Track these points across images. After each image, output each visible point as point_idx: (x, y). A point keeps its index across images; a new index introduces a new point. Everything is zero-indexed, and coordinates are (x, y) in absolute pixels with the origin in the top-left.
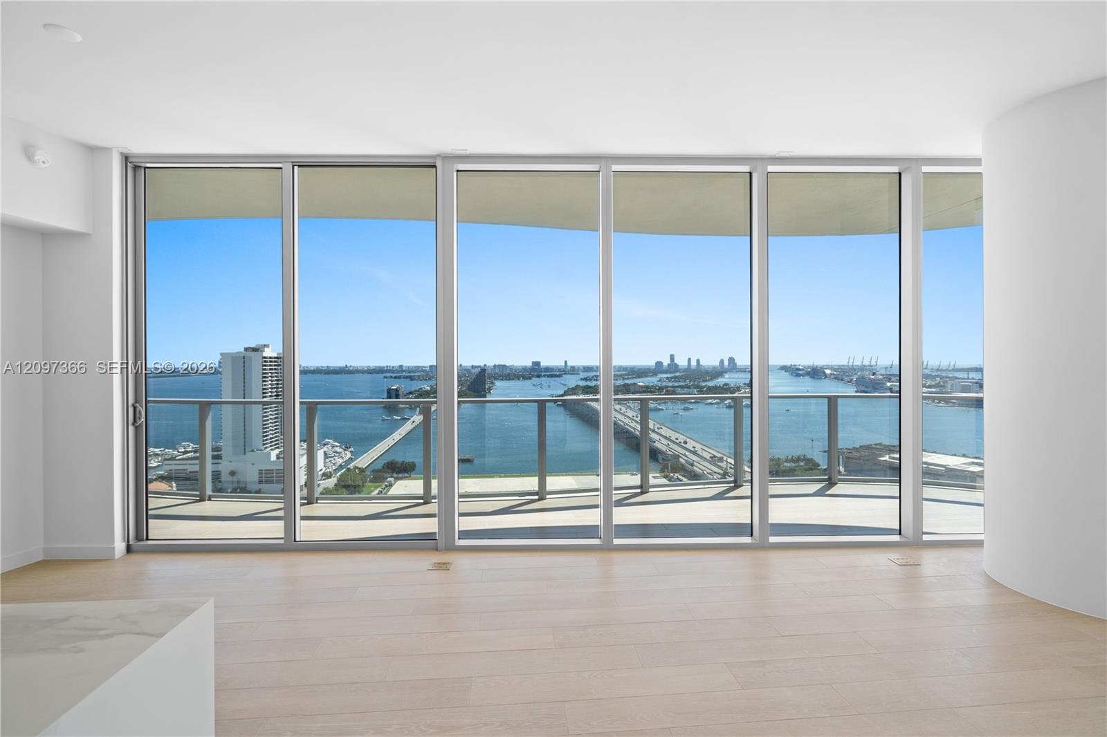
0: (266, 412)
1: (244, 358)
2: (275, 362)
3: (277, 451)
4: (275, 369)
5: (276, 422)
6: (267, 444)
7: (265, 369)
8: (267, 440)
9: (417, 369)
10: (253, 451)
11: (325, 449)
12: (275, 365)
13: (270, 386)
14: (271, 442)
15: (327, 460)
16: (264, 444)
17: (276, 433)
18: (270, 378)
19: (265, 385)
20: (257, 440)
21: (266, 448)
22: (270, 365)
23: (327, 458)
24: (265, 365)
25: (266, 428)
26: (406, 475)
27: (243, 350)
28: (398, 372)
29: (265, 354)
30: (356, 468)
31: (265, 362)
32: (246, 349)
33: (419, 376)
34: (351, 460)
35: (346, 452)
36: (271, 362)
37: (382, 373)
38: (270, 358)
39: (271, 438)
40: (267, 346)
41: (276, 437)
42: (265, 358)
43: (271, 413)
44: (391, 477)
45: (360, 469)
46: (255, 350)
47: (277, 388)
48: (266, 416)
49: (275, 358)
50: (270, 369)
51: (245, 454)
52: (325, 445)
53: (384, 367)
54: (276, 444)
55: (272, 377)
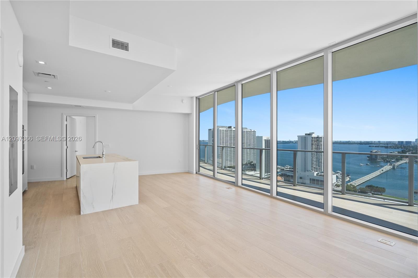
0: (313, 158)
1: (305, 137)
2: (316, 139)
3: (317, 172)
4: (316, 142)
5: (316, 161)
6: (313, 169)
7: (313, 142)
8: (313, 168)
9: (390, 143)
10: (308, 171)
11: (337, 175)
12: (316, 140)
13: (314, 148)
14: (315, 169)
15: (338, 180)
16: (312, 169)
17: (316, 166)
18: (314, 145)
20: (309, 168)
21: (312, 171)
22: (315, 140)
23: (338, 178)
24: (313, 140)
25: (313, 163)
26: (379, 193)
27: (304, 135)
28: (378, 144)
29: (312, 136)
30: (351, 185)
31: (313, 139)
32: (306, 134)
33: (391, 146)
34: (349, 181)
35: (347, 177)
36: (315, 139)
37: (368, 144)
38: (315, 137)
39: (315, 167)
40: (313, 133)
41: (316, 167)
42: (313, 137)
43: (315, 158)
44: (371, 193)
45: (353, 186)
46: (309, 134)
47: (317, 149)
48: (313, 159)
49: (316, 137)
50: (314, 142)
51: (305, 172)
52: (337, 173)
53: (370, 142)
54: (316, 170)
55: (315, 144)
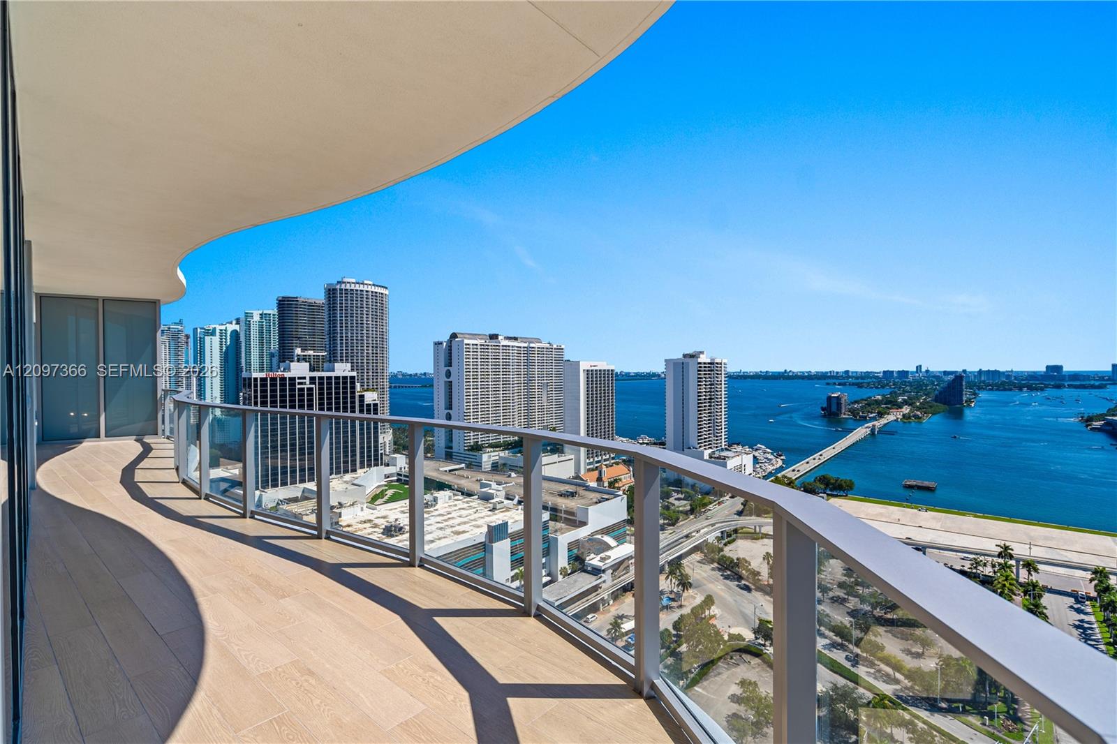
0: (700, 414)
1: (683, 364)
2: (709, 367)
3: (710, 451)
4: (709, 374)
5: (709, 423)
6: (701, 443)
7: (700, 374)
8: (701, 439)
9: (867, 375)
10: (690, 448)
11: (756, 454)
12: (709, 371)
13: (704, 390)
14: (705, 442)
15: (757, 466)
16: (699, 443)
17: (709, 434)
18: (704, 383)
19: (700, 389)
20: (693, 440)
21: (700, 447)
22: (705, 371)
23: (758, 463)
24: (700, 371)
25: (700, 429)
26: (842, 493)
27: (681, 356)
28: (844, 378)
29: (700, 360)
30: (784, 477)
31: (700, 367)
32: (685, 356)
33: (869, 383)
34: (781, 469)
35: (778, 460)
36: (705, 367)
37: (825, 379)
38: (705, 363)
39: (705, 438)
40: (702, 353)
41: (709, 437)
42: (700, 363)
44: (825, 493)
45: (789, 479)
46: (692, 356)
47: (711, 392)
48: (701, 418)
49: (709, 363)
50: (705, 374)
51: (683, 450)
52: (757, 450)
53: (827, 373)
54: (709, 445)
55: (705, 381)
